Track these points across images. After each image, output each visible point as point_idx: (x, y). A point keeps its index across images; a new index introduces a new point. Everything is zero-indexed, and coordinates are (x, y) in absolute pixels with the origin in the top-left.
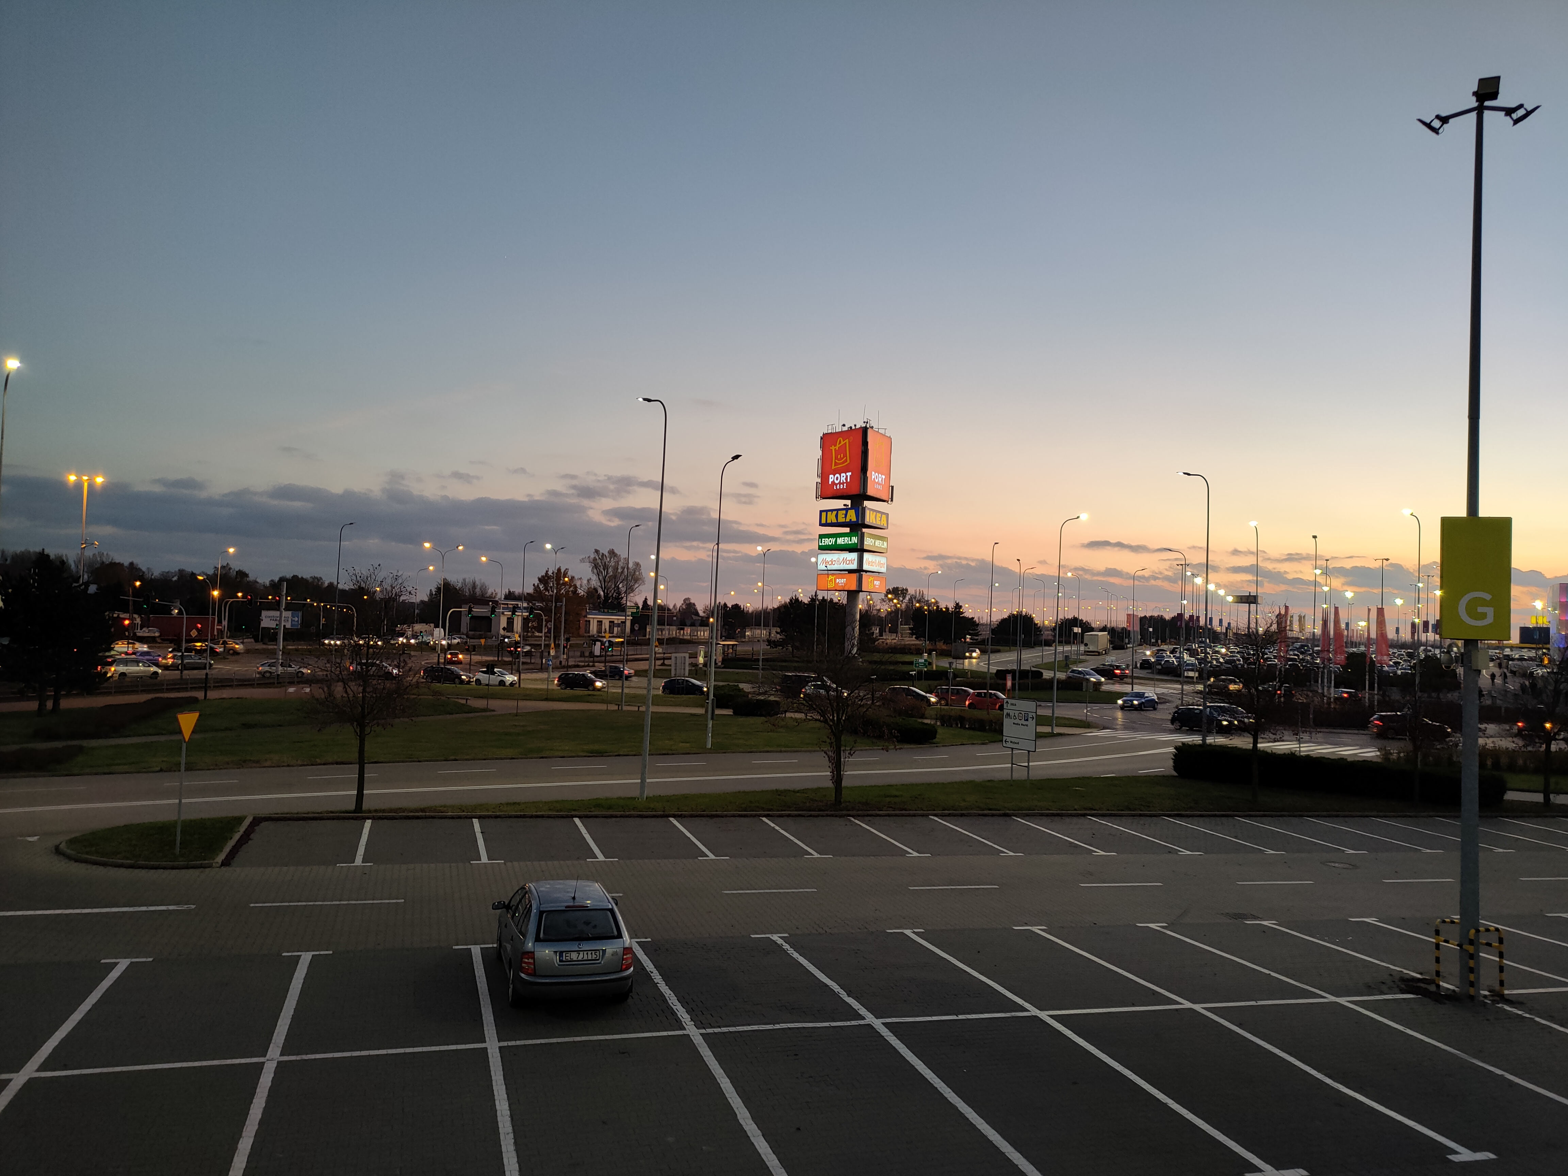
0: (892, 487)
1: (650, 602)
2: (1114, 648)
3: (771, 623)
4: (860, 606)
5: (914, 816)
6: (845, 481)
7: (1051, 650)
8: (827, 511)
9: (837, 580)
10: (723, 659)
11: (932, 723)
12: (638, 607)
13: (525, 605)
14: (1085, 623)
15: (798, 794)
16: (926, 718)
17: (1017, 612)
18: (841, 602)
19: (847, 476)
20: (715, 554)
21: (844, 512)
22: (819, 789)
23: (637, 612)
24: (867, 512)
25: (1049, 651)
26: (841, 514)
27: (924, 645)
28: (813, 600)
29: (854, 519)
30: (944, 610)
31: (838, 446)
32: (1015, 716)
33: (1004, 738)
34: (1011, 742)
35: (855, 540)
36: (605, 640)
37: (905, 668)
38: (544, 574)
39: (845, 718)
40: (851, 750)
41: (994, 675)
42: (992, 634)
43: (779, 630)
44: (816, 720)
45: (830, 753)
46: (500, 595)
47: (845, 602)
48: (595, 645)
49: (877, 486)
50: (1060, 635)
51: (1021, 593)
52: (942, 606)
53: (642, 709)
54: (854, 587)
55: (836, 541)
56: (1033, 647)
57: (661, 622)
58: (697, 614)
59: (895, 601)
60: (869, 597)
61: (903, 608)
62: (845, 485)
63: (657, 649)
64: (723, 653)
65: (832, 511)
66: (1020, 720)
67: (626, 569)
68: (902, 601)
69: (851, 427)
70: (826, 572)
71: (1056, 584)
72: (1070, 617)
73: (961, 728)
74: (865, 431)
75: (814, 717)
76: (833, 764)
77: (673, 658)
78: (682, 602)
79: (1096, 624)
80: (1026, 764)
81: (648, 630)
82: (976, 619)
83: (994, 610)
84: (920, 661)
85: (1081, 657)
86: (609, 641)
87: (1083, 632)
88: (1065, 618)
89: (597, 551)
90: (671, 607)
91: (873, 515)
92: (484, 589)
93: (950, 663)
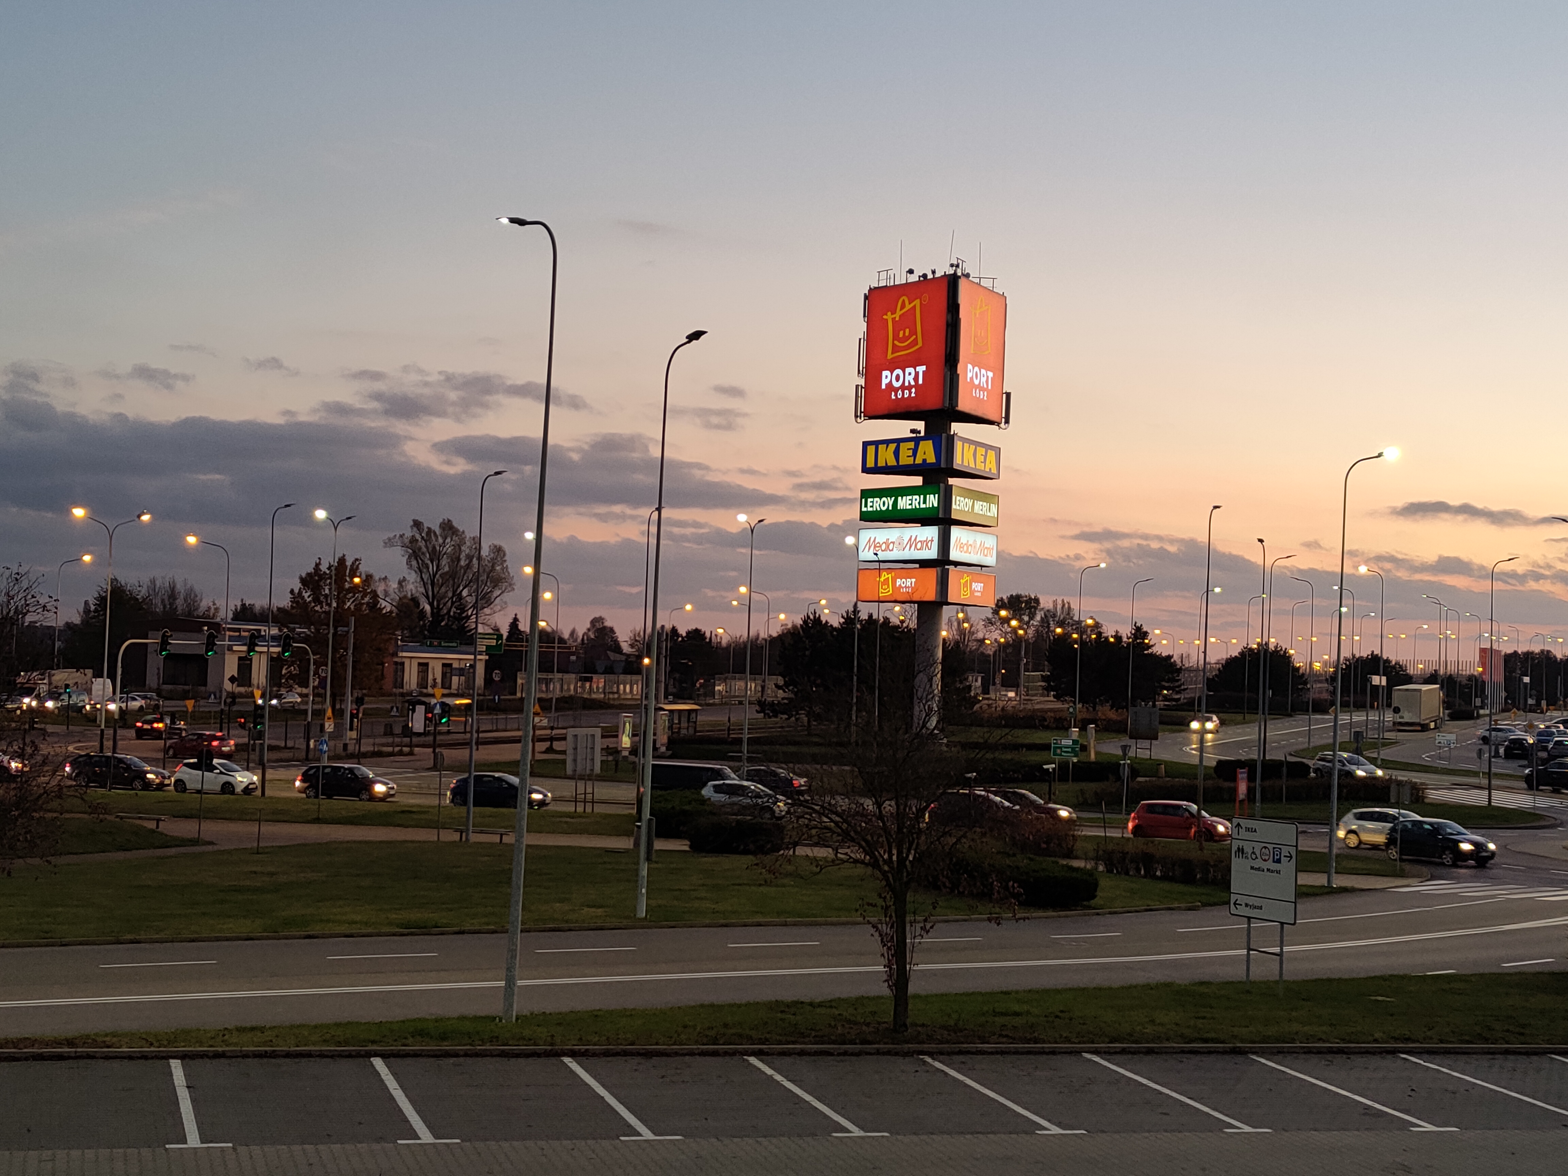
0: (1008, 395)
1: (524, 626)
2: (1454, 717)
3: (765, 668)
4: (944, 633)
5: (1053, 1053)
6: (913, 383)
7: (1328, 721)
8: (877, 443)
9: (899, 582)
10: (669, 739)
11: (1089, 867)
12: (500, 637)
13: (275, 631)
14: (1394, 667)
15: (818, 1010)
16: (1077, 858)
17: (1258, 644)
18: (905, 625)
19: (917, 374)
20: (654, 529)
21: (912, 445)
22: (861, 1000)
23: (498, 646)
24: (958, 445)
25: (1322, 722)
26: (906, 450)
27: (1071, 710)
28: (850, 620)
29: (931, 459)
30: (1112, 640)
31: (899, 313)
32: (1253, 853)
33: (1233, 898)
34: (1247, 905)
35: (933, 500)
36: (433, 701)
37: (1034, 757)
38: (311, 569)
39: (914, 857)
40: (925, 921)
41: (1212, 771)
42: (1209, 690)
43: (781, 681)
44: (856, 861)
45: (884, 928)
46: (225, 610)
47: (913, 625)
48: (414, 711)
49: (976, 393)
50: (1345, 690)
51: (1266, 608)
52: (1109, 631)
53: (508, 839)
54: (930, 594)
55: (895, 503)
56: (1291, 716)
57: (545, 666)
58: (617, 648)
59: (1014, 623)
60: (961, 615)
61: (1030, 636)
62: (913, 390)
63: (537, 719)
64: (671, 728)
65: (887, 442)
66: (1265, 860)
67: (475, 561)
68: (1028, 622)
69: (925, 276)
70: (876, 565)
71: (1336, 588)
72: (1365, 653)
73: (1145, 877)
74: (952, 282)
75: (852, 855)
76: (889, 949)
77: (570, 738)
78: (589, 626)
79: (1418, 668)
80: (1277, 950)
81: (519, 681)
82: (1176, 658)
83: (1213, 640)
84: (1064, 742)
85: (1387, 735)
86: (443, 705)
87: (1391, 684)
88: (1354, 656)
89: (417, 524)
90: (566, 635)
91: (969, 451)
92: (192, 598)
93: (1125, 748)
